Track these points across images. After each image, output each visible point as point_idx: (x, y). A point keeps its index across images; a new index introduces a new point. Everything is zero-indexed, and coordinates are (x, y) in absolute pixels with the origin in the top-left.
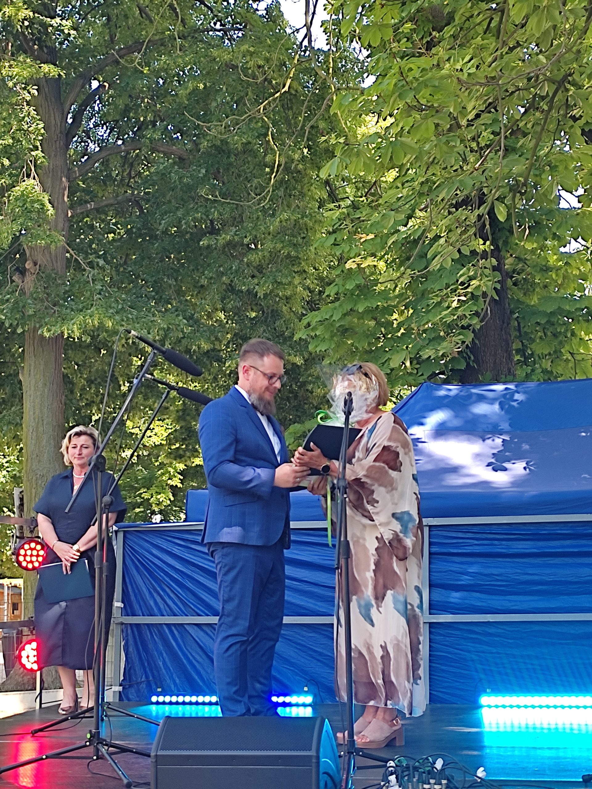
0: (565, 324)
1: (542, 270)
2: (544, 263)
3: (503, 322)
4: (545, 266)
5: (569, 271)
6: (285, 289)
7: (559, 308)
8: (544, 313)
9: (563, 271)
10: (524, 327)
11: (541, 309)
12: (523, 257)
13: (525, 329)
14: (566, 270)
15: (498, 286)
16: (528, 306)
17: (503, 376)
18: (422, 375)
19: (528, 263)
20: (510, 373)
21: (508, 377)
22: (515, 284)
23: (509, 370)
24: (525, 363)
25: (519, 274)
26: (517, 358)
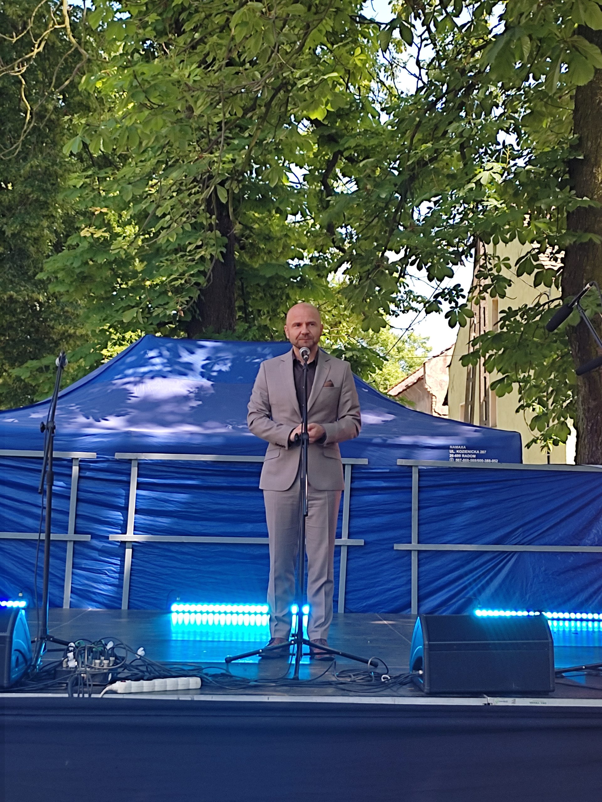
0: (281, 288)
1: (265, 238)
2: (267, 232)
3: (228, 282)
4: (268, 235)
5: (288, 242)
6: (32, 231)
7: (277, 274)
8: (263, 277)
9: (283, 240)
11: (261, 273)
12: (250, 225)
13: (248, 289)
14: (286, 241)
15: (224, 250)
16: (252, 268)
17: (224, 330)
18: (152, 324)
19: (254, 231)
20: (231, 328)
21: (229, 331)
22: (242, 248)
23: (230, 325)
24: (245, 319)
25: (247, 238)
26: (240, 314)
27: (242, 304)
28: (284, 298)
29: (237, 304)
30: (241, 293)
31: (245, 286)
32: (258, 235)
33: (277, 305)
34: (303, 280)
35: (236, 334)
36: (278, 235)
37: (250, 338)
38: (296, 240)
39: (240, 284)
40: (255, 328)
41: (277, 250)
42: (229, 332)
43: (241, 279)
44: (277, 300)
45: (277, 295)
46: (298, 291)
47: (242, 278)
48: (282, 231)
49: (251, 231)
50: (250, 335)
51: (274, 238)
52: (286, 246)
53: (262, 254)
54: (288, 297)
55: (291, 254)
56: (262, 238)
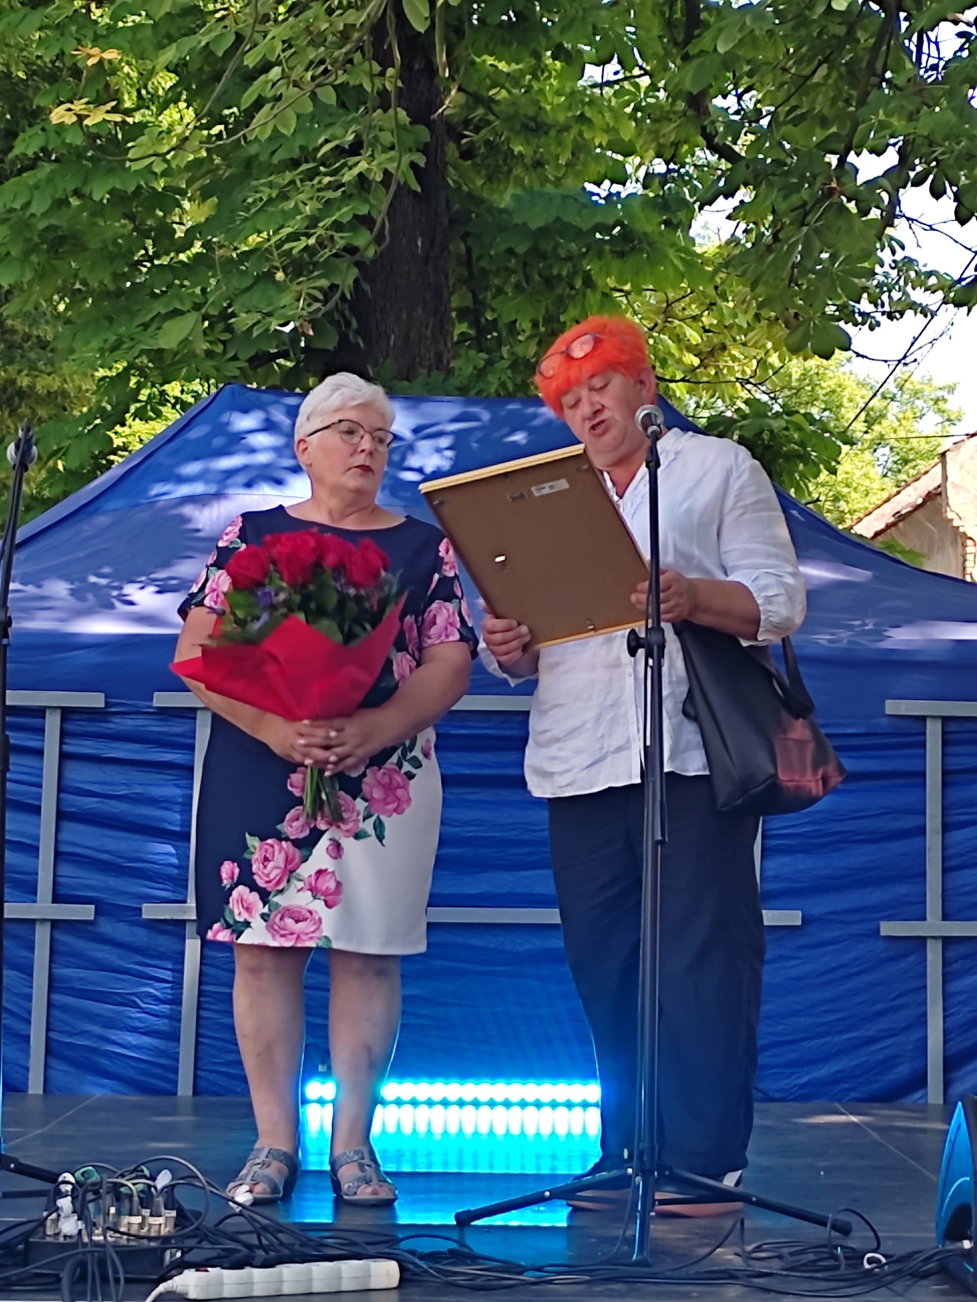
0: (569, 258)
1: (525, 127)
2: (531, 112)
3: (432, 244)
4: (534, 119)
5: (587, 135)
7: (558, 220)
9: (573, 133)
10: (480, 258)
11: (518, 220)
12: (483, 93)
13: (482, 264)
14: (581, 134)
15: (421, 160)
16: (491, 210)
17: (424, 372)
18: (235, 358)
19: (496, 109)
20: (441, 364)
21: (435, 373)
22: (467, 154)
23: (439, 357)
24: (479, 344)
25: (477, 130)
26: (462, 328)
27: (468, 302)
28: (578, 284)
29: (455, 302)
30: (466, 273)
31: (475, 255)
32: (509, 119)
33: (561, 303)
34: (627, 235)
35: (455, 382)
36: (561, 118)
37: (492, 390)
38: (607, 130)
39: (462, 247)
40: (505, 364)
41: (557, 158)
42: (438, 376)
43: (464, 237)
44: (559, 290)
45: (559, 276)
46: (616, 264)
47: (467, 234)
48: (569, 108)
49: (490, 109)
50: (492, 383)
51: (550, 127)
52: (580, 149)
53: (518, 171)
54: (588, 282)
55: (595, 169)
56: (518, 127)
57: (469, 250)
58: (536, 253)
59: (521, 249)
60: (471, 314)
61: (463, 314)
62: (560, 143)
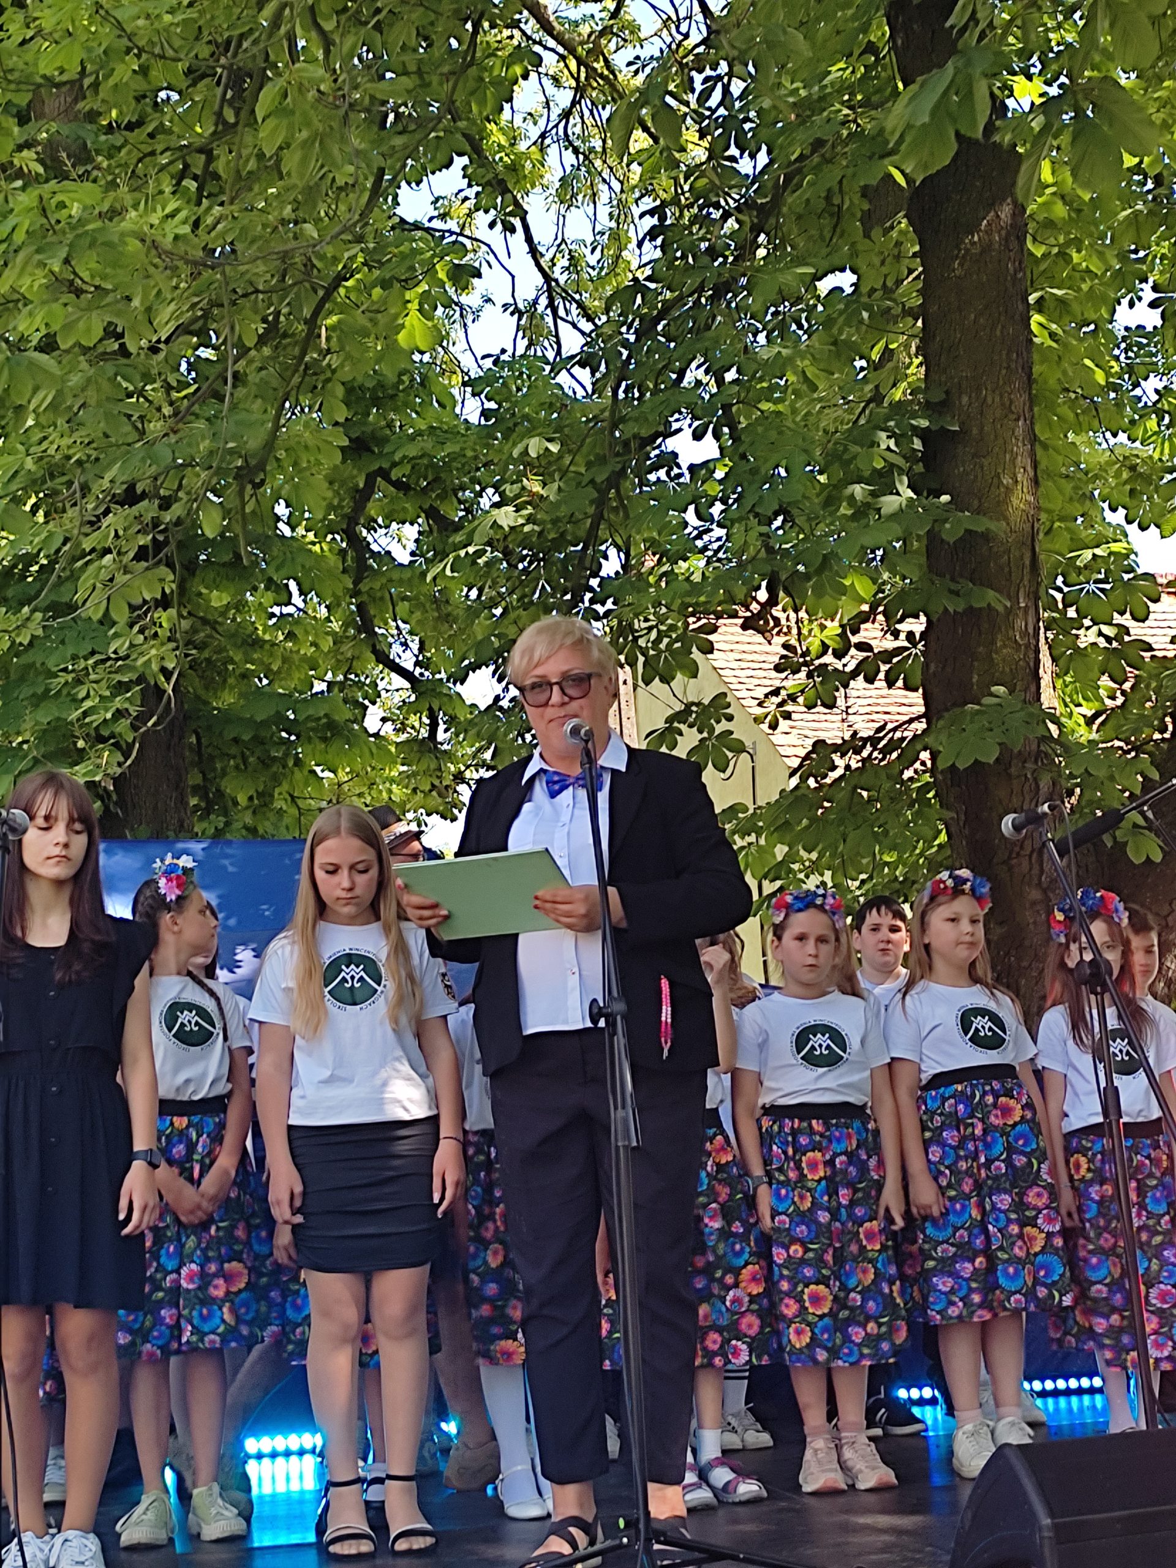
1: (244, 642)
3: (172, 735)
8: (250, 723)
10: (209, 745)
13: (209, 750)
17: (170, 833)
23: (181, 823)
24: (207, 812)
26: (193, 801)
27: (200, 780)
28: (290, 764)
29: (190, 780)
30: (197, 758)
31: (204, 744)
33: (276, 779)
39: (193, 740)
43: (196, 730)
44: (274, 769)
45: (275, 758)
46: (321, 747)
47: (198, 727)
54: (297, 762)
56: (239, 642)
57: (198, 739)
58: (258, 741)
59: (246, 737)
60: (200, 790)
61: (196, 790)
62: (271, 655)
